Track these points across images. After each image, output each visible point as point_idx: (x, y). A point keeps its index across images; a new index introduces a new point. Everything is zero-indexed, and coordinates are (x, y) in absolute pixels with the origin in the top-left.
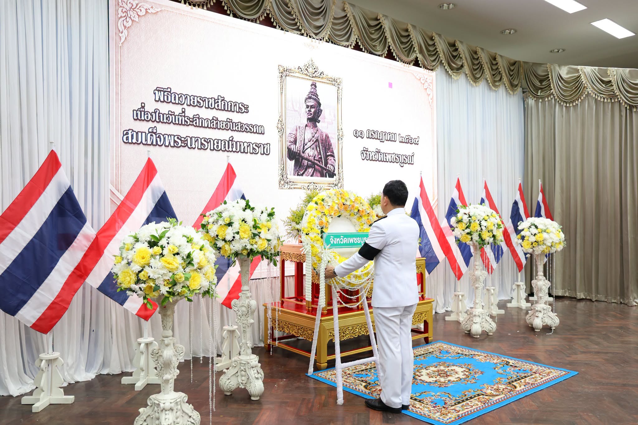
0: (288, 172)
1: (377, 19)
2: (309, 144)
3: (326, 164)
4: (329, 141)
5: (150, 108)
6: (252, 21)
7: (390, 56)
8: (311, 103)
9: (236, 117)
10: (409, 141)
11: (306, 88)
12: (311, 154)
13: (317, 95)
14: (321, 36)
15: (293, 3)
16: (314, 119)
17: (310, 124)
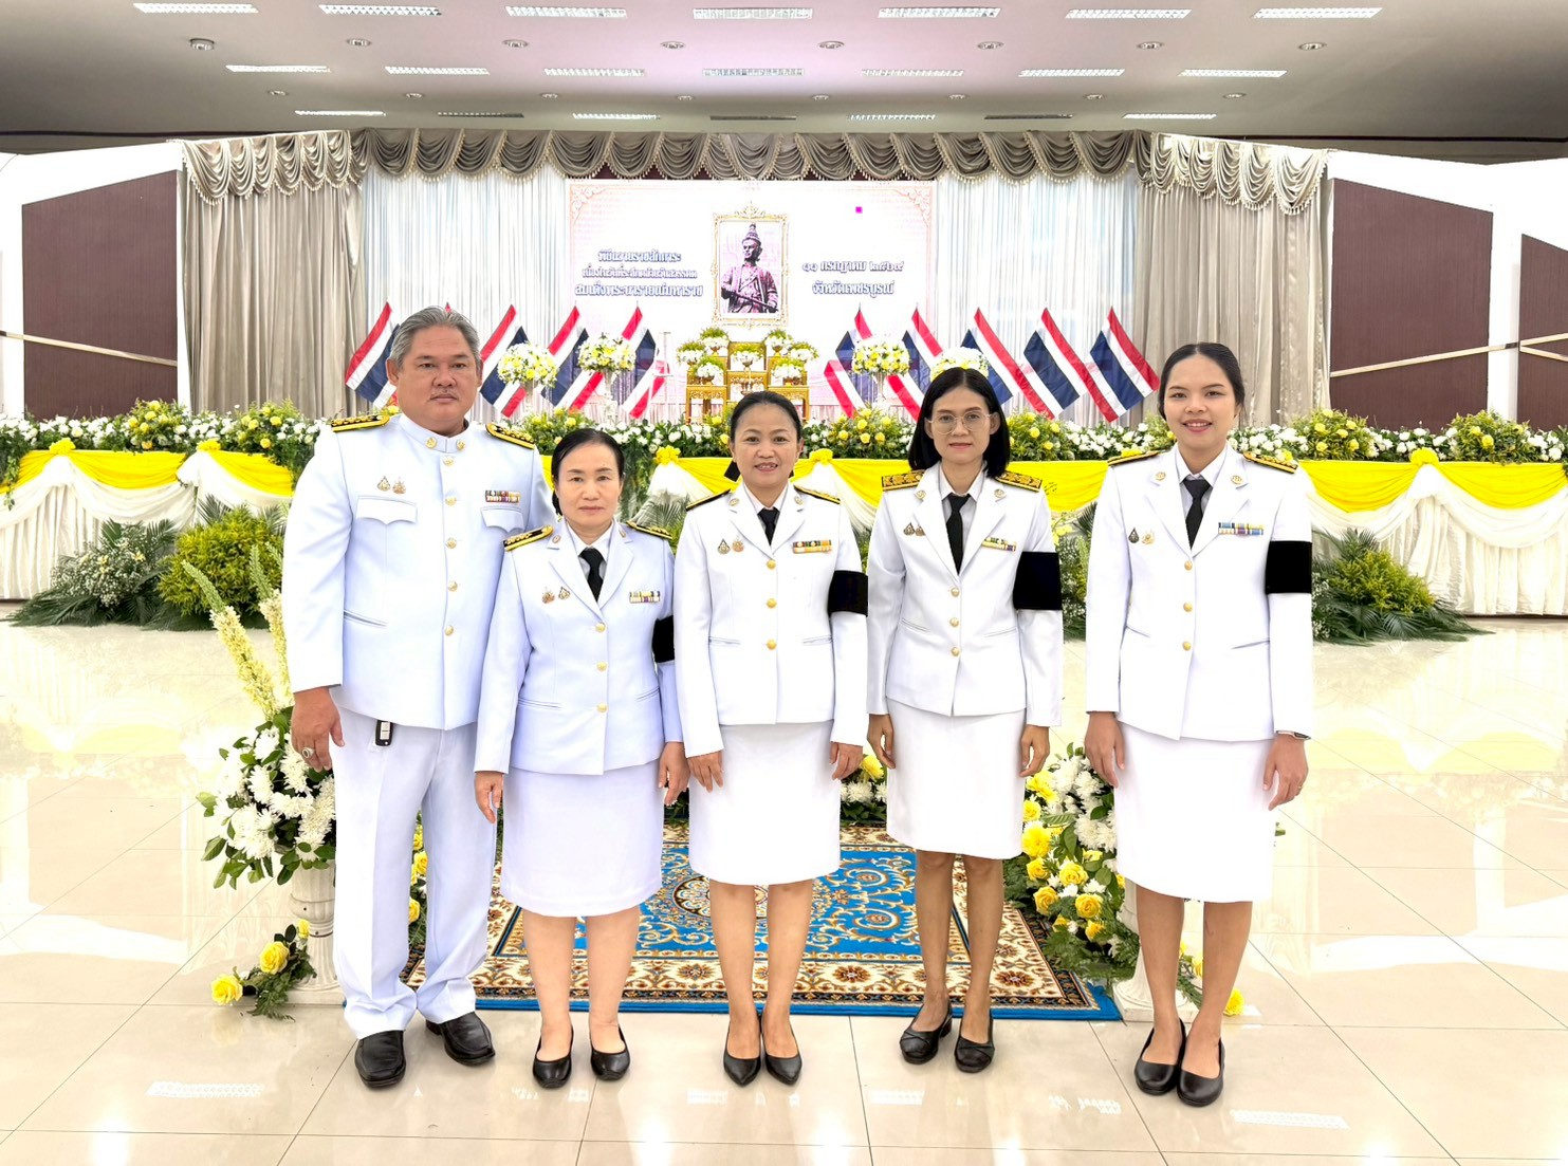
1: (841, 141)
2: (745, 284)
3: (766, 300)
4: (770, 278)
5: (595, 267)
6: (686, 179)
7: (859, 177)
8: (751, 243)
9: (668, 266)
10: (886, 268)
11: (744, 230)
12: (748, 292)
13: (756, 235)
14: (761, 176)
15: (730, 151)
16: (752, 259)
17: (749, 264)
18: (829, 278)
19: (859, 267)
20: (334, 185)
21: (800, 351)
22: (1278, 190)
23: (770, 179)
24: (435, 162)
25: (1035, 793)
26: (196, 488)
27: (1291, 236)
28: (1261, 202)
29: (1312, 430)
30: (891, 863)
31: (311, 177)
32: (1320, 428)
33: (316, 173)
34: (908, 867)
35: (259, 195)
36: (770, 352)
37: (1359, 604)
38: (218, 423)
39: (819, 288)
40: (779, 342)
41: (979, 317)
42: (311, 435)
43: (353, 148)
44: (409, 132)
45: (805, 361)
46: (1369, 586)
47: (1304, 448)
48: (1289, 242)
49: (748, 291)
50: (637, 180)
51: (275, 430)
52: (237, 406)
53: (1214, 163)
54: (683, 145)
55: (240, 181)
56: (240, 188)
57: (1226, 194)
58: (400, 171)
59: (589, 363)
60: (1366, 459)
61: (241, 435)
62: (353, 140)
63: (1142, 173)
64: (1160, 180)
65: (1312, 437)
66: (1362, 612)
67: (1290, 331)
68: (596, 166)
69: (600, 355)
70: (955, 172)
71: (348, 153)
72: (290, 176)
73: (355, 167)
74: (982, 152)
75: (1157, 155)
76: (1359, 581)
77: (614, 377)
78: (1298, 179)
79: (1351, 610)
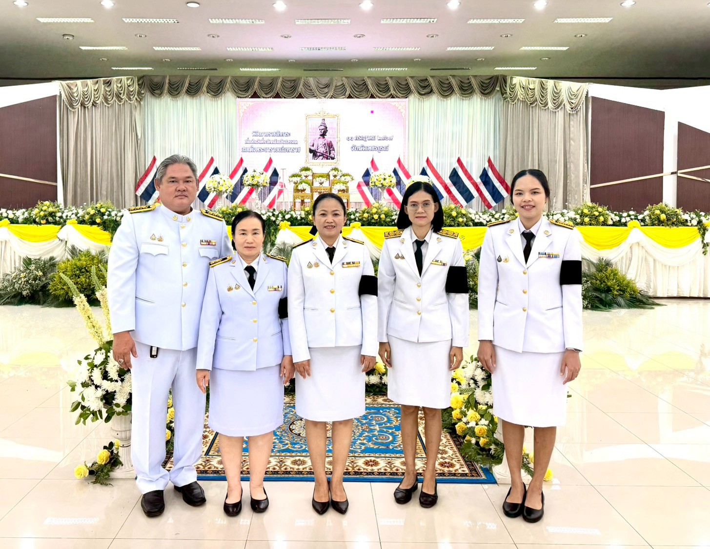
0: (309, 158)
1: (364, 80)
2: (320, 146)
3: (330, 154)
4: (332, 144)
5: (250, 139)
6: (292, 98)
7: (372, 97)
8: (323, 127)
9: (285, 138)
10: (385, 139)
11: (320, 122)
13: (325, 124)
14: (327, 97)
15: (312, 85)
16: (323, 135)
17: (322, 137)
18: (359, 143)
19: (373, 139)
20: (129, 102)
21: (346, 177)
22: (565, 102)
23: (331, 98)
24: (176, 91)
25: (455, 379)
26: (66, 242)
27: (572, 123)
28: (558, 108)
29: (582, 212)
30: (389, 412)
31: (119, 98)
32: (586, 211)
33: (121, 96)
34: (397, 414)
35: (95, 106)
36: (332, 178)
37: (605, 292)
38: (76, 211)
39: (355, 148)
40: (336, 173)
41: (428, 161)
42: (119, 216)
43: (138, 85)
44: (164, 77)
45: (348, 182)
46: (609, 284)
47: (579, 220)
48: (571, 126)
49: (322, 150)
50: (270, 99)
51: (103, 214)
52: (85, 204)
53: (536, 90)
54: (291, 83)
55: (86, 100)
56: (86, 103)
57: (542, 104)
58: (160, 95)
59: (248, 183)
60: (607, 225)
61: (87, 217)
62: (138, 81)
63: (503, 94)
64: (511, 98)
65: (582, 215)
66: (606, 296)
67: (571, 167)
68: (251, 93)
69: (253, 179)
70: (416, 94)
71: (136, 87)
72: (109, 97)
73: (139, 93)
74: (429, 85)
75: (510, 87)
76: (604, 282)
77: (260, 189)
78: (575, 97)
79: (601, 295)
